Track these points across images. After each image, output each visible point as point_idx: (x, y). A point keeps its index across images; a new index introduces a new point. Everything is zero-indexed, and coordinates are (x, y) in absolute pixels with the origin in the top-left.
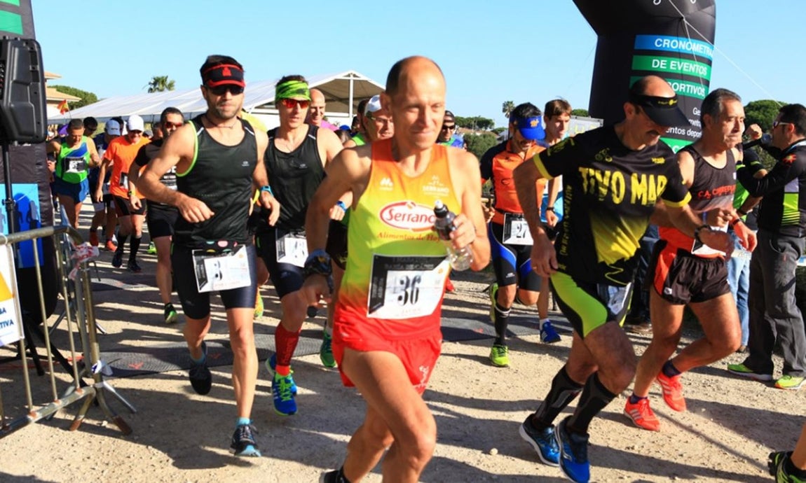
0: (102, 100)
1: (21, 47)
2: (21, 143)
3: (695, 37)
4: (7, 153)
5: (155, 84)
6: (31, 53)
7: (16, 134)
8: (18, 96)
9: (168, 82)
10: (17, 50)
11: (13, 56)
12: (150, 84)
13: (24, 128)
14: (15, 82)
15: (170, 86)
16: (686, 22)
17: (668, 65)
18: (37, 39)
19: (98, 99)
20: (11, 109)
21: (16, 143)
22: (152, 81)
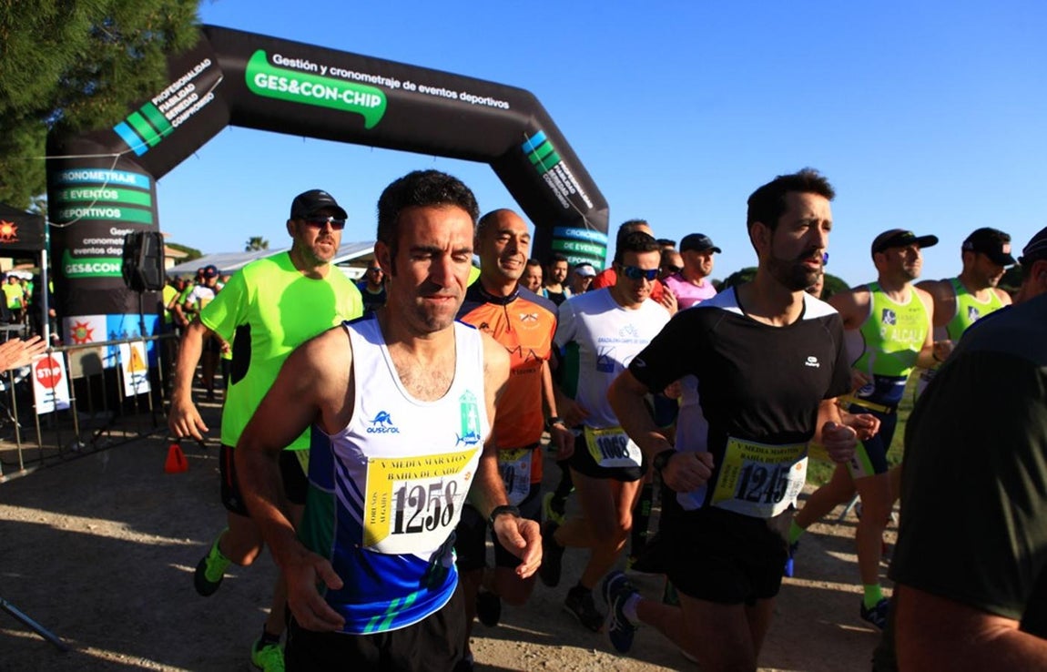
0: (206, 256)
1: (151, 236)
2: (150, 290)
3: (591, 229)
4: (142, 296)
5: (251, 243)
6: (157, 238)
7: (146, 284)
8: (148, 263)
9: (263, 241)
10: (149, 240)
11: (147, 243)
12: (247, 243)
13: (150, 281)
14: (146, 257)
15: (265, 245)
16: (585, 220)
17: (574, 246)
18: (162, 231)
19: (203, 253)
20: (144, 273)
21: (146, 291)
22: (249, 241)
